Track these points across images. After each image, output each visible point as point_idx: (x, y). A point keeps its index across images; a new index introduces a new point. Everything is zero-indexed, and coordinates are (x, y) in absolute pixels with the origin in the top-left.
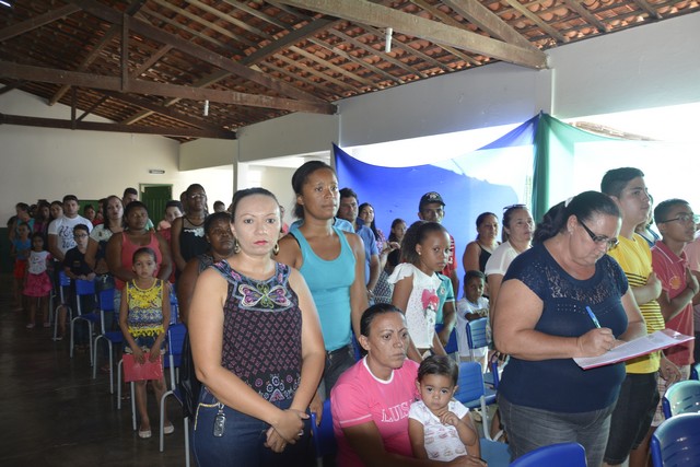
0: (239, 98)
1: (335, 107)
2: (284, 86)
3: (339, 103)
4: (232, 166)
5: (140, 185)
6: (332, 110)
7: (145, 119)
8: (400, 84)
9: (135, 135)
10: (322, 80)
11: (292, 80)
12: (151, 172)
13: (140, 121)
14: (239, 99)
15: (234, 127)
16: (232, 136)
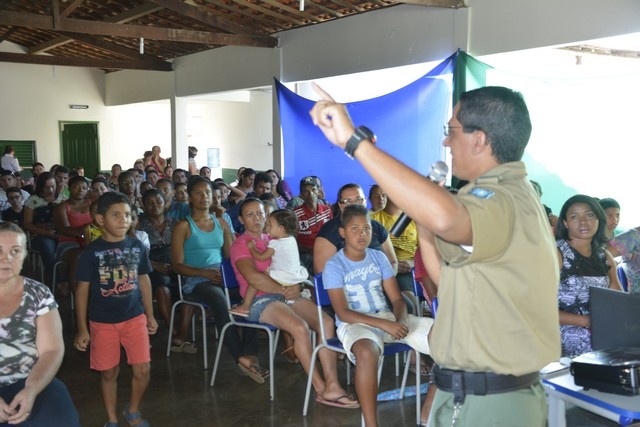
0: (175, 34)
1: (276, 40)
2: (221, 20)
3: (280, 35)
4: (169, 101)
5: (60, 122)
6: (272, 43)
7: (64, 46)
8: (338, 18)
9: (58, 68)
10: (260, 13)
11: (229, 12)
12: (71, 107)
13: (58, 48)
14: (174, 36)
15: (170, 57)
16: (168, 67)
